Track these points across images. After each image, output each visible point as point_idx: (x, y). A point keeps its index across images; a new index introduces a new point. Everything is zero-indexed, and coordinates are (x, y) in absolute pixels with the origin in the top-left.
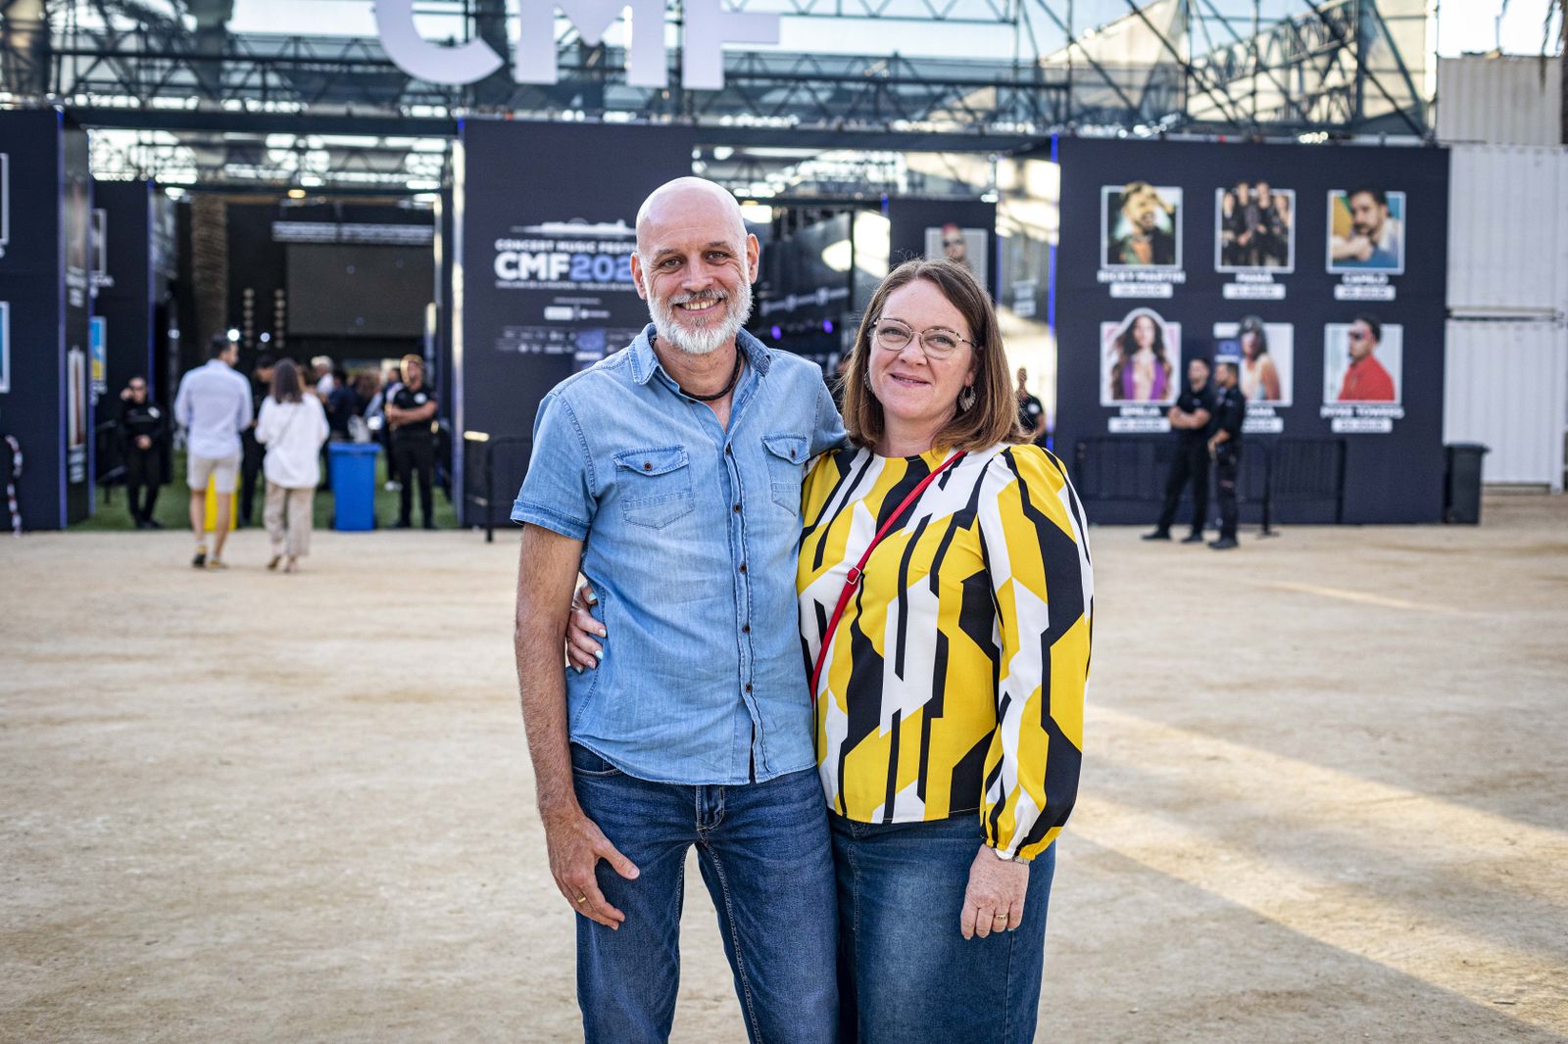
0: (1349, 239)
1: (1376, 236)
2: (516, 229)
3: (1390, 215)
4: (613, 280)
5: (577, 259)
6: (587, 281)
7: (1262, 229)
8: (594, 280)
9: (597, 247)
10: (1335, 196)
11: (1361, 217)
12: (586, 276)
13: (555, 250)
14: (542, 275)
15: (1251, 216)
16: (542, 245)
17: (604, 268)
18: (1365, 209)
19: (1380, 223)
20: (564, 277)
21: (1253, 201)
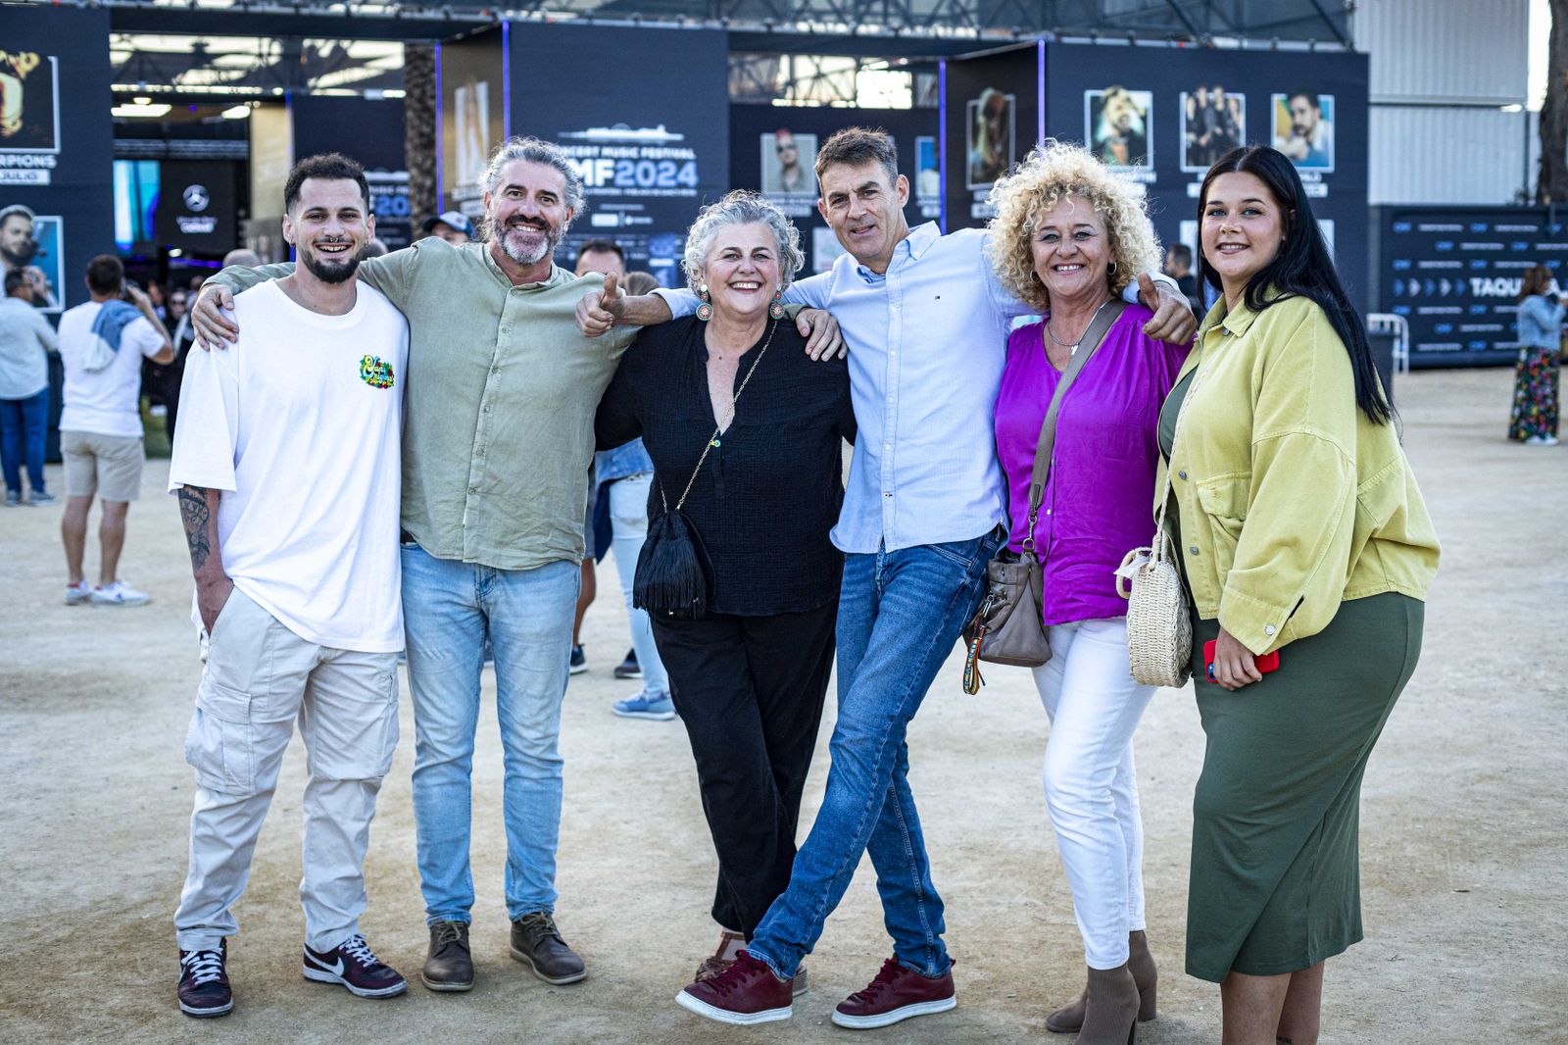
0: (1289, 140)
1: (1311, 137)
2: (563, 135)
3: (1322, 117)
4: (655, 186)
5: (621, 165)
6: (630, 187)
7: (1219, 131)
8: (638, 187)
9: (639, 153)
10: (1277, 99)
11: (1299, 119)
12: (630, 182)
13: (600, 156)
14: (589, 182)
15: (1209, 119)
16: (588, 151)
17: (646, 174)
18: (1302, 111)
19: (1314, 124)
20: (609, 183)
21: (1211, 104)
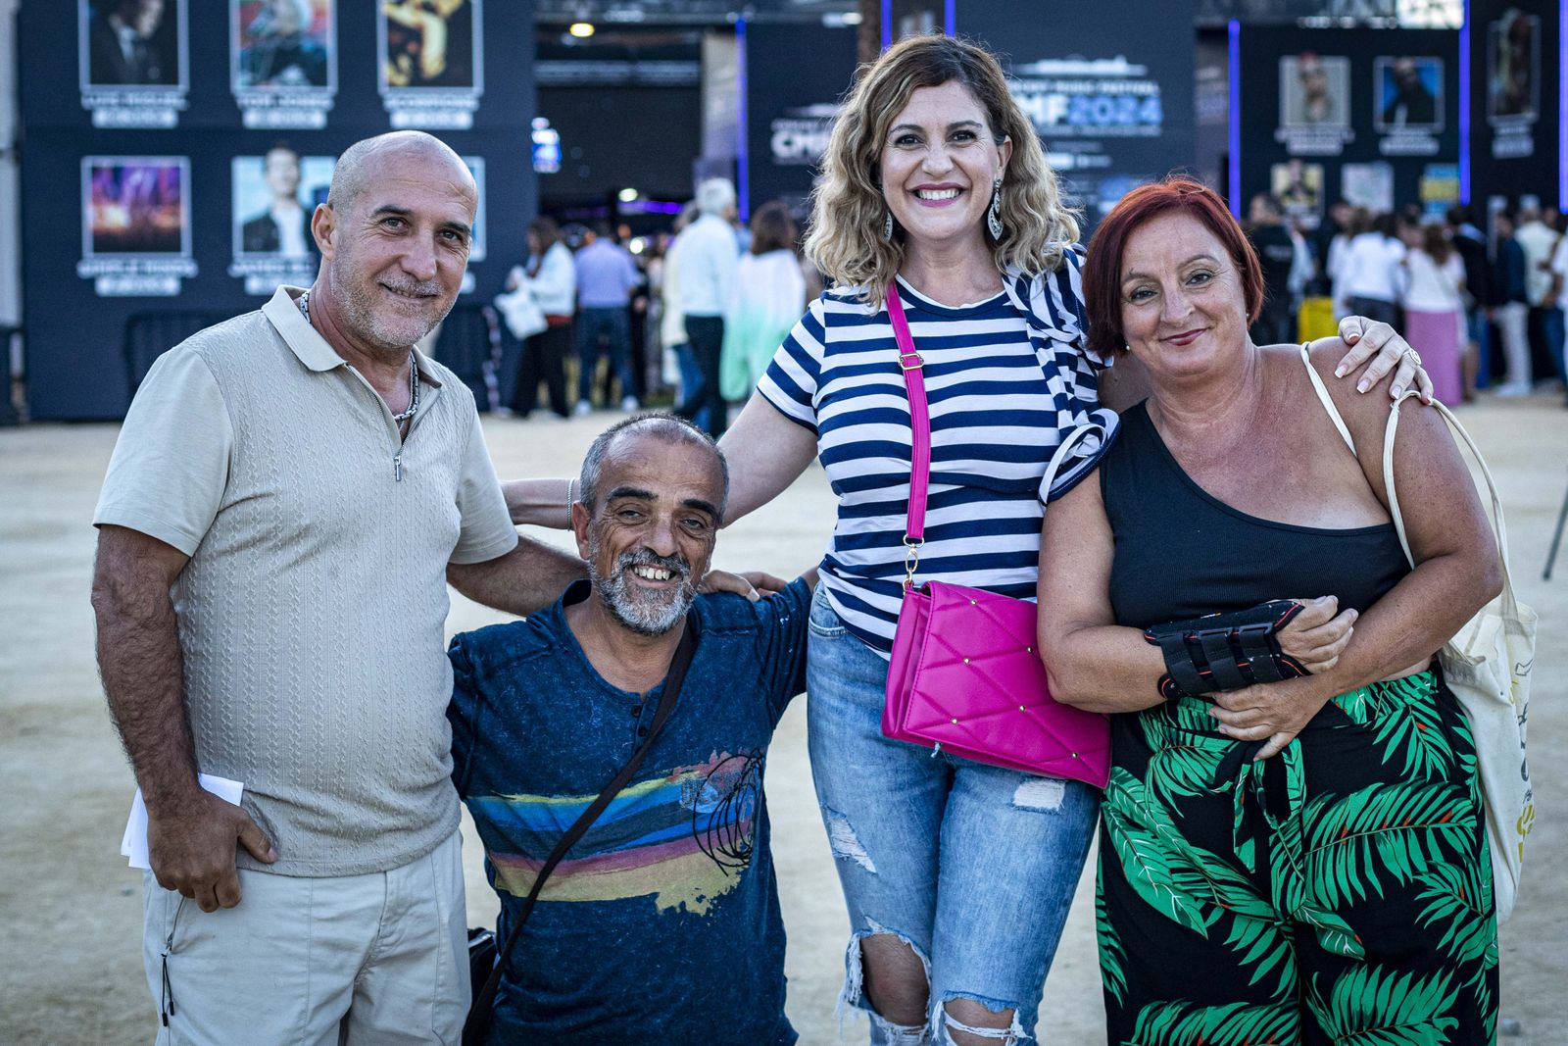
4: (1114, 124)
5: (1076, 101)
6: (1086, 125)
8: (1094, 124)
9: (1096, 87)
12: (1086, 120)
13: (1054, 92)
14: (1041, 119)
16: (1041, 86)
17: (1103, 110)
20: (1062, 121)
